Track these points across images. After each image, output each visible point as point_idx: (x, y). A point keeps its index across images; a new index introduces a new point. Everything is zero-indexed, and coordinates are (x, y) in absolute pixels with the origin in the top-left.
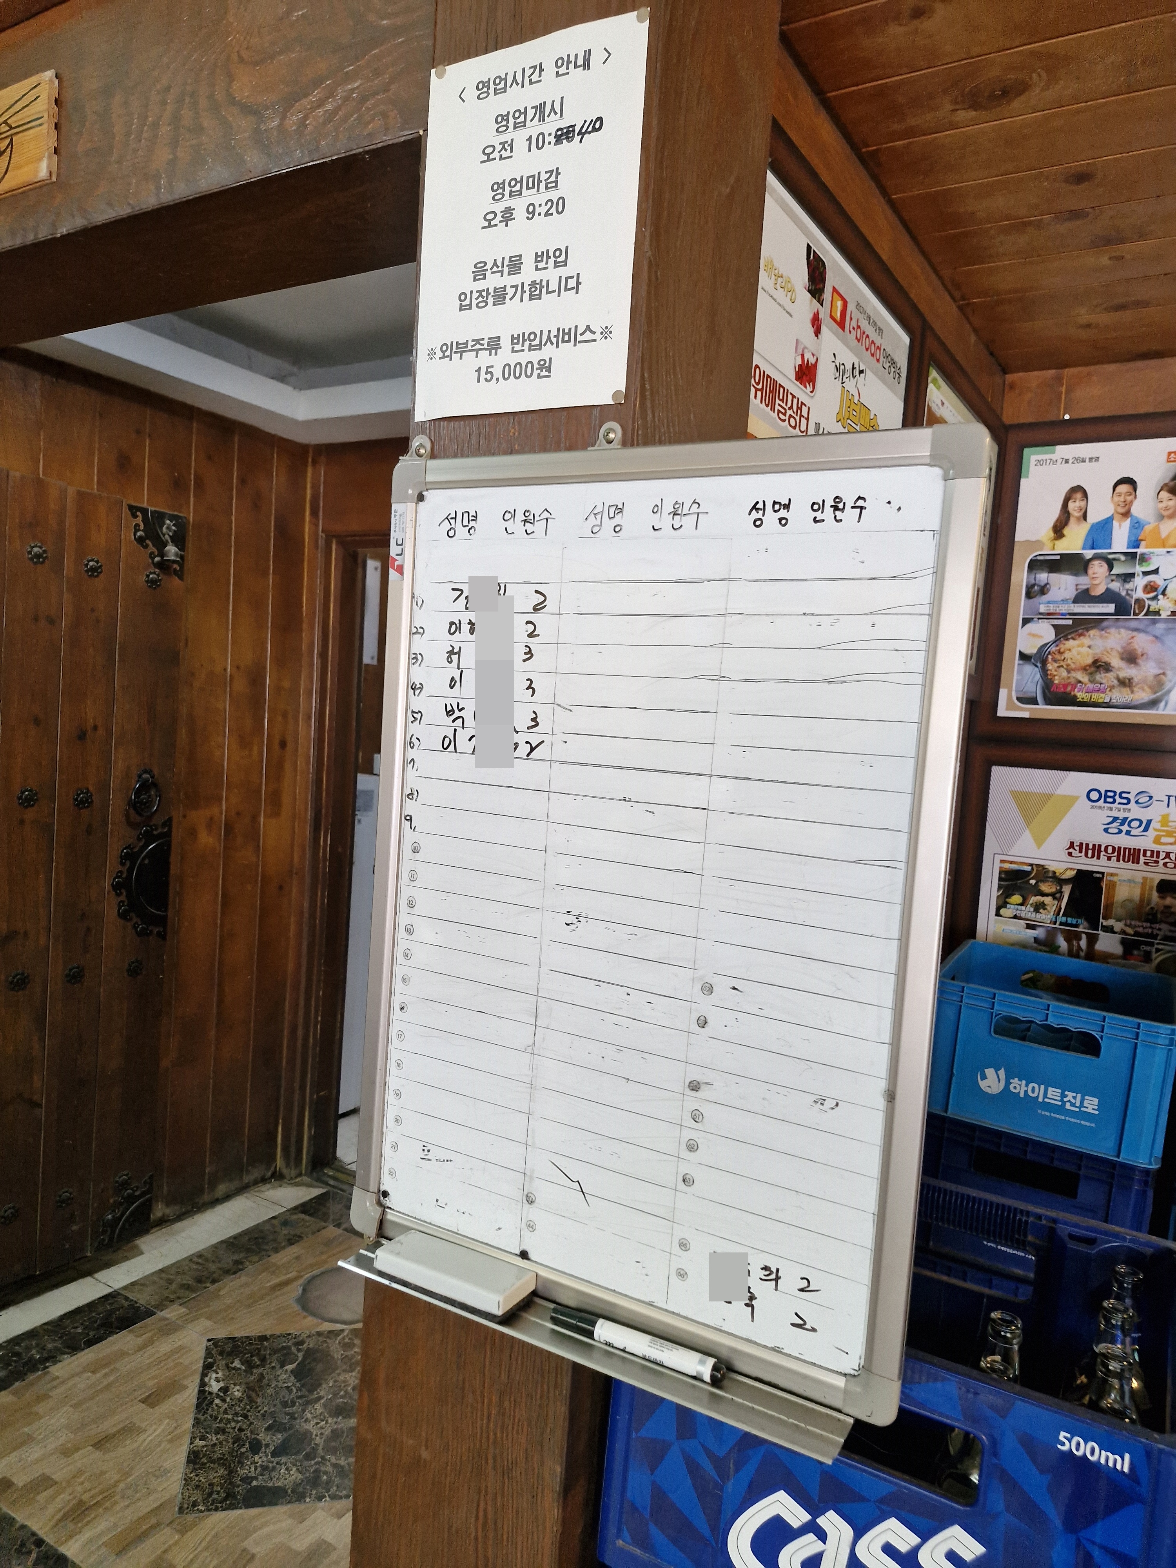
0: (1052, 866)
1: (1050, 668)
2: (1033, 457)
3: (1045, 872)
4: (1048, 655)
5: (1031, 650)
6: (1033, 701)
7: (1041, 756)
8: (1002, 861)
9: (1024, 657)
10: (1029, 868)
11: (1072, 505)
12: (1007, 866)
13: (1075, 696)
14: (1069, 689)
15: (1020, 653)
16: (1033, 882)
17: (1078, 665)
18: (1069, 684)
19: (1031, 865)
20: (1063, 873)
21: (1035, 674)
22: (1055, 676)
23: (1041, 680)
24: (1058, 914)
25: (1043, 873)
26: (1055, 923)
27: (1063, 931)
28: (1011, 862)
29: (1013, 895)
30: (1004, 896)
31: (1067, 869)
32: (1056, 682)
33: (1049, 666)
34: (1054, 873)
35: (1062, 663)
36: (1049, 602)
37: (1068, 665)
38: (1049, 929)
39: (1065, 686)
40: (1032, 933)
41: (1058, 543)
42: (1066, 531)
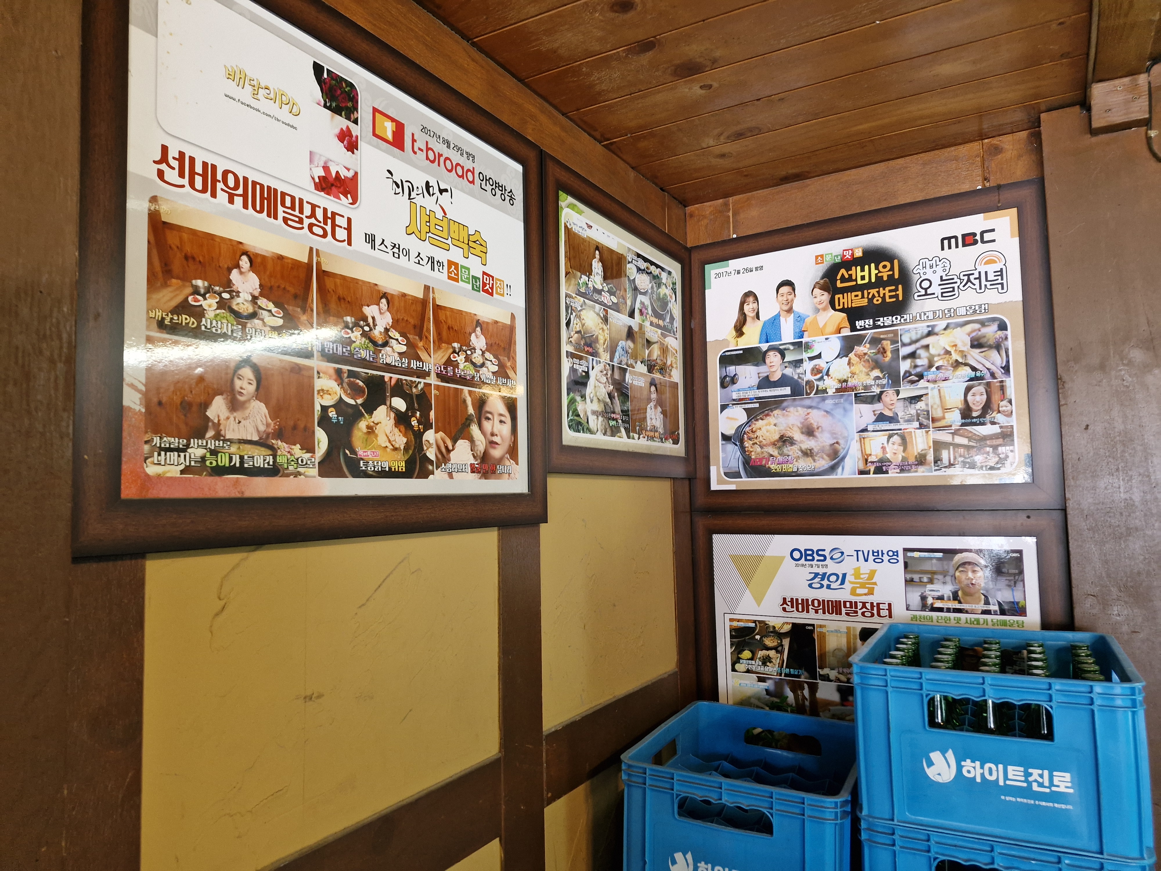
0: (772, 622)
1: (747, 445)
2: (712, 271)
3: (767, 628)
4: (744, 434)
5: (730, 431)
6: (737, 475)
7: (750, 522)
8: (731, 620)
9: (726, 438)
10: (753, 625)
11: (746, 308)
12: (735, 624)
13: (769, 468)
14: (764, 462)
15: (722, 434)
16: (758, 637)
17: (768, 442)
18: (764, 458)
19: (755, 622)
20: (781, 627)
21: (736, 451)
22: (751, 452)
23: (741, 456)
24: (782, 666)
25: (765, 629)
26: (781, 675)
27: (789, 682)
28: (739, 621)
29: (744, 651)
30: (736, 652)
31: (784, 624)
32: (753, 457)
33: (746, 444)
34: (774, 627)
35: (755, 441)
36: (739, 390)
37: (760, 442)
38: (777, 680)
39: (761, 460)
40: (763, 685)
41: (739, 339)
42: (745, 329)
